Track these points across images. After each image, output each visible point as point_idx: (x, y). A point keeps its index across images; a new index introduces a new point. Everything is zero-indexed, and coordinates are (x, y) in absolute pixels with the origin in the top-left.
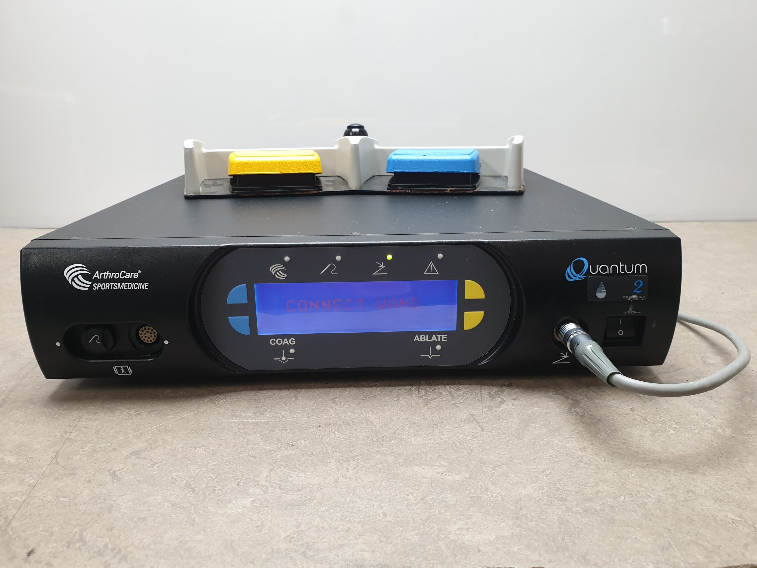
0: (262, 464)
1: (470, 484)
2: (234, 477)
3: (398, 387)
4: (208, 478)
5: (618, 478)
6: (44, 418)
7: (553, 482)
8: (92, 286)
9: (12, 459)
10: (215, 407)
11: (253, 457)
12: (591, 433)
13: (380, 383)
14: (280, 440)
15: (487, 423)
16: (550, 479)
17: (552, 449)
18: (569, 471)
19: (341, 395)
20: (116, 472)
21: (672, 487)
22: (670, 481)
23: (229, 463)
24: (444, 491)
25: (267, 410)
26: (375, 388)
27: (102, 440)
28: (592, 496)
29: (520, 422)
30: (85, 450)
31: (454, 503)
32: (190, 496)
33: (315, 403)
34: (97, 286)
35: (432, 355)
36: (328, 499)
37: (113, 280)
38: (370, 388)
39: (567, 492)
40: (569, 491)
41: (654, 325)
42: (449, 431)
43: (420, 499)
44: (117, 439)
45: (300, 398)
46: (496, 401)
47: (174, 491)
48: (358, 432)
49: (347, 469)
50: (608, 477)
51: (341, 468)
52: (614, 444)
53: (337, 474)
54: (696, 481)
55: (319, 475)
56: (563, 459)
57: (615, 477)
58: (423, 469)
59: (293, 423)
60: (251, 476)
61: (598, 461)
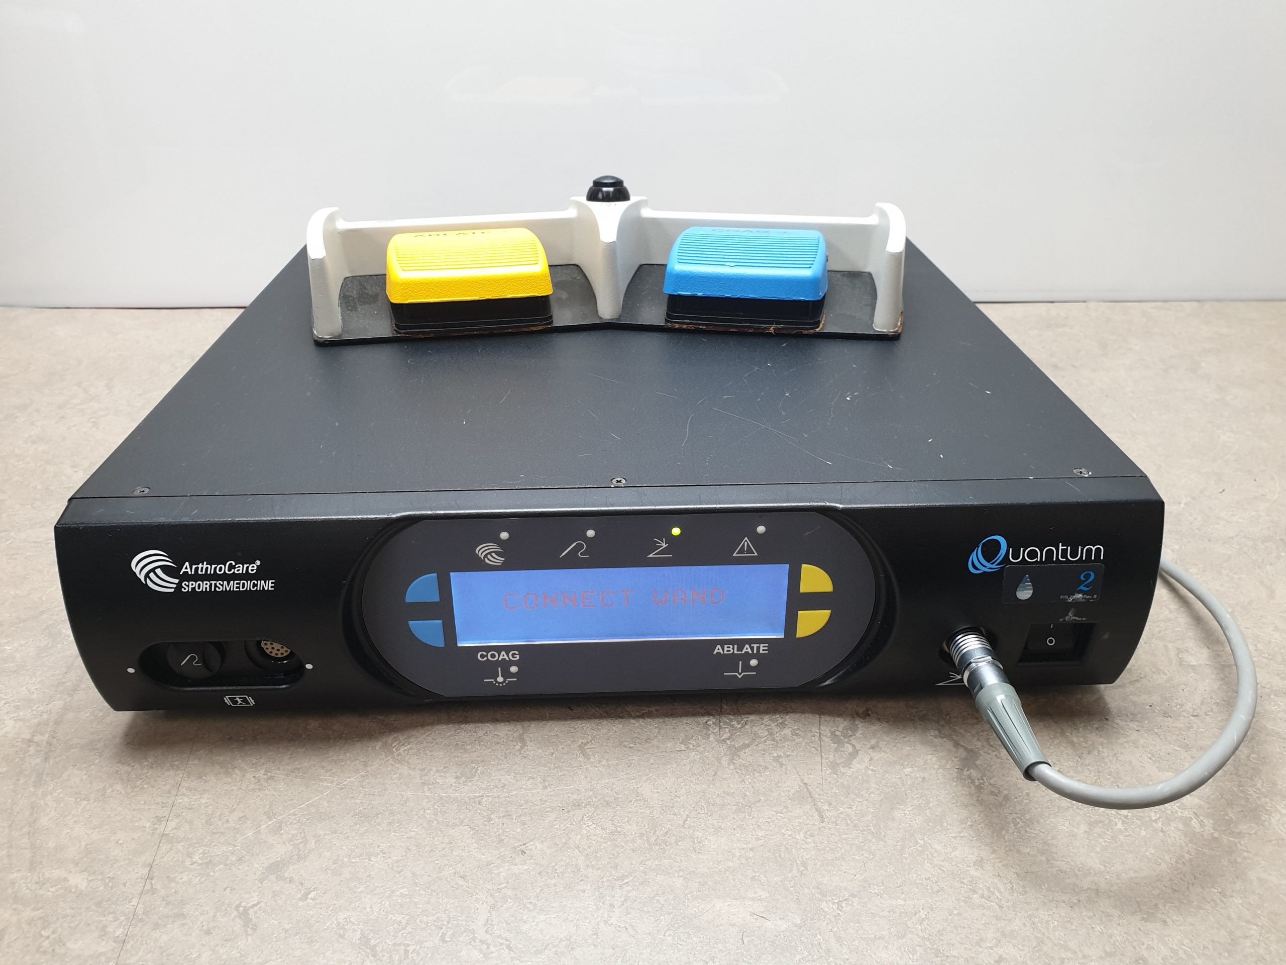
0: (477, 894)
1: (802, 939)
2: (436, 923)
3: (686, 718)
4: (395, 925)
5: (1032, 930)
6: (119, 787)
7: (930, 938)
8: (179, 586)
9: (78, 881)
10: (393, 764)
11: (462, 877)
12: (992, 826)
13: (656, 708)
14: (503, 840)
15: (830, 804)
16: (926, 929)
17: (930, 863)
18: (955, 912)
19: (595, 736)
20: (249, 912)
21: (1114, 950)
22: (1111, 936)
23: (425, 891)
24: (763, 954)
25: (477, 769)
26: (649, 720)
27: (219, 837)
29: (880, 801)
30: (194, 860)
33: (554, 756)
34: (188, 586)
35: (743, 674)
37: (215, 577)
38: (641, 721)
40: (955, 956)
41: (1106, 636)
42: (769, 820)
44: (242, 835)
45: (529, 743)
46: (844, 751)
47: (343, 953)
48: (625, 823)
49: (610, 905)
50: (1016, 927)
51: (601, 904)
52: (1028, 853)
53: (596, 916)
54: (1150, 936)
55: (568, 919)
56: (946, 886)
57: (1026, 926)
58: (729, 905)
59: (521, 800)
60: (462, 920)
61: (1002, 890)
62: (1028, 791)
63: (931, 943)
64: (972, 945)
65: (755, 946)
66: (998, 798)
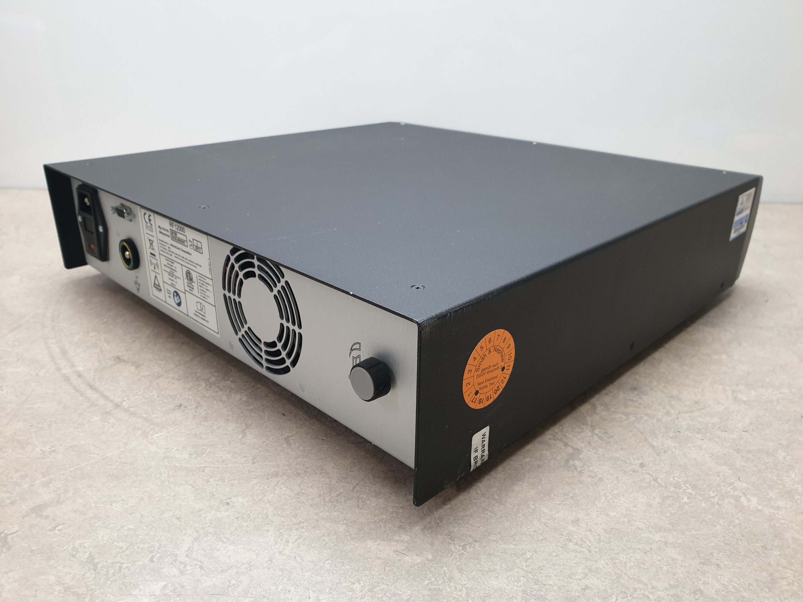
0: (186, 530)
1: (432, 569)
2: (149, 549)
4: (117, 549)
5: (613, 568)
7: (532, 571)
11: (178, 519)
14: (215, 495)
16: (530, 565)
17: (538, 521)
18: (554, 554)
19: (299, 432)
20: (8, 537)
21: (677, 584)
22: (675, 574)
23: (147, 527)
24: (399, 579)
25: (207, 450)
28: (577, 594)
31: (408, 597)
32: (89, 576)
33: (265, 443)
36: (256, 586)
39: (548, 586)
40: (551, 585)
43: (368, 590)
44: (20, 487)
45: (248, 435)
47: (71, 567)
48: (309, 487)
49: (286, 541)
50: (601, 566)
51: (279, 540)
52: (614, 516)
53: (273, 548)
54: (706, 575)
55: (252, 549)
56: (549, 536)
57: (609, 565)
58: (378, 544)
59: (234, 470)
60: (170, 548)
61: (592, 540)
62: (617, 476)
63: (533, 575)
64: (565, 578)
65: (394, 573)
66: (594, 480)
